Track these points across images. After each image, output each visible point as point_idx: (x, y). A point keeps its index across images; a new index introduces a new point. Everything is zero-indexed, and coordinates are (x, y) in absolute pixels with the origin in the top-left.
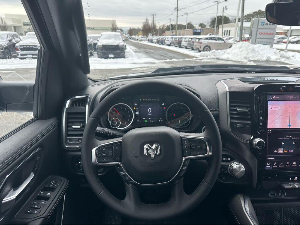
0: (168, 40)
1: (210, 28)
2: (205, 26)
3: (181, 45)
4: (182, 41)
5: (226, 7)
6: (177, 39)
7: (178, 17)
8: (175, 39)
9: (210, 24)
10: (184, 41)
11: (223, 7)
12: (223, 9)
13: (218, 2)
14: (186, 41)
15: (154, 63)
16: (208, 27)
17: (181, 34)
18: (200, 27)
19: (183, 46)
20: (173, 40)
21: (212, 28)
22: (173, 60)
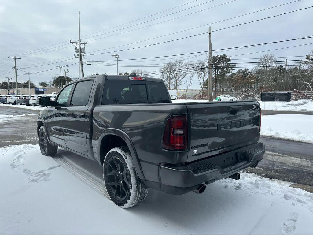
0: (11, 99)
1: (53, 87)
2: (47, 85)
3: (29, 103)
4: (29, 99)
5: (68, 70)
6: (24, 98)
7: (17, 76)
8: (20, 98)
9: (52, 83)
10: (33, 99)
11: (65, 70)
12: (65, 71)
13: (61, 67)
14: (35, 99)
15: (11, 118)
16: (50, 86)
17: (21, 93)
18: (41, 87)
19: (32, 104)
20: (18, 99)
21: (55, 87)
22: (29, 114)
